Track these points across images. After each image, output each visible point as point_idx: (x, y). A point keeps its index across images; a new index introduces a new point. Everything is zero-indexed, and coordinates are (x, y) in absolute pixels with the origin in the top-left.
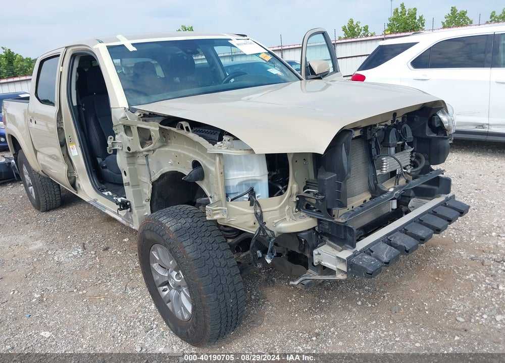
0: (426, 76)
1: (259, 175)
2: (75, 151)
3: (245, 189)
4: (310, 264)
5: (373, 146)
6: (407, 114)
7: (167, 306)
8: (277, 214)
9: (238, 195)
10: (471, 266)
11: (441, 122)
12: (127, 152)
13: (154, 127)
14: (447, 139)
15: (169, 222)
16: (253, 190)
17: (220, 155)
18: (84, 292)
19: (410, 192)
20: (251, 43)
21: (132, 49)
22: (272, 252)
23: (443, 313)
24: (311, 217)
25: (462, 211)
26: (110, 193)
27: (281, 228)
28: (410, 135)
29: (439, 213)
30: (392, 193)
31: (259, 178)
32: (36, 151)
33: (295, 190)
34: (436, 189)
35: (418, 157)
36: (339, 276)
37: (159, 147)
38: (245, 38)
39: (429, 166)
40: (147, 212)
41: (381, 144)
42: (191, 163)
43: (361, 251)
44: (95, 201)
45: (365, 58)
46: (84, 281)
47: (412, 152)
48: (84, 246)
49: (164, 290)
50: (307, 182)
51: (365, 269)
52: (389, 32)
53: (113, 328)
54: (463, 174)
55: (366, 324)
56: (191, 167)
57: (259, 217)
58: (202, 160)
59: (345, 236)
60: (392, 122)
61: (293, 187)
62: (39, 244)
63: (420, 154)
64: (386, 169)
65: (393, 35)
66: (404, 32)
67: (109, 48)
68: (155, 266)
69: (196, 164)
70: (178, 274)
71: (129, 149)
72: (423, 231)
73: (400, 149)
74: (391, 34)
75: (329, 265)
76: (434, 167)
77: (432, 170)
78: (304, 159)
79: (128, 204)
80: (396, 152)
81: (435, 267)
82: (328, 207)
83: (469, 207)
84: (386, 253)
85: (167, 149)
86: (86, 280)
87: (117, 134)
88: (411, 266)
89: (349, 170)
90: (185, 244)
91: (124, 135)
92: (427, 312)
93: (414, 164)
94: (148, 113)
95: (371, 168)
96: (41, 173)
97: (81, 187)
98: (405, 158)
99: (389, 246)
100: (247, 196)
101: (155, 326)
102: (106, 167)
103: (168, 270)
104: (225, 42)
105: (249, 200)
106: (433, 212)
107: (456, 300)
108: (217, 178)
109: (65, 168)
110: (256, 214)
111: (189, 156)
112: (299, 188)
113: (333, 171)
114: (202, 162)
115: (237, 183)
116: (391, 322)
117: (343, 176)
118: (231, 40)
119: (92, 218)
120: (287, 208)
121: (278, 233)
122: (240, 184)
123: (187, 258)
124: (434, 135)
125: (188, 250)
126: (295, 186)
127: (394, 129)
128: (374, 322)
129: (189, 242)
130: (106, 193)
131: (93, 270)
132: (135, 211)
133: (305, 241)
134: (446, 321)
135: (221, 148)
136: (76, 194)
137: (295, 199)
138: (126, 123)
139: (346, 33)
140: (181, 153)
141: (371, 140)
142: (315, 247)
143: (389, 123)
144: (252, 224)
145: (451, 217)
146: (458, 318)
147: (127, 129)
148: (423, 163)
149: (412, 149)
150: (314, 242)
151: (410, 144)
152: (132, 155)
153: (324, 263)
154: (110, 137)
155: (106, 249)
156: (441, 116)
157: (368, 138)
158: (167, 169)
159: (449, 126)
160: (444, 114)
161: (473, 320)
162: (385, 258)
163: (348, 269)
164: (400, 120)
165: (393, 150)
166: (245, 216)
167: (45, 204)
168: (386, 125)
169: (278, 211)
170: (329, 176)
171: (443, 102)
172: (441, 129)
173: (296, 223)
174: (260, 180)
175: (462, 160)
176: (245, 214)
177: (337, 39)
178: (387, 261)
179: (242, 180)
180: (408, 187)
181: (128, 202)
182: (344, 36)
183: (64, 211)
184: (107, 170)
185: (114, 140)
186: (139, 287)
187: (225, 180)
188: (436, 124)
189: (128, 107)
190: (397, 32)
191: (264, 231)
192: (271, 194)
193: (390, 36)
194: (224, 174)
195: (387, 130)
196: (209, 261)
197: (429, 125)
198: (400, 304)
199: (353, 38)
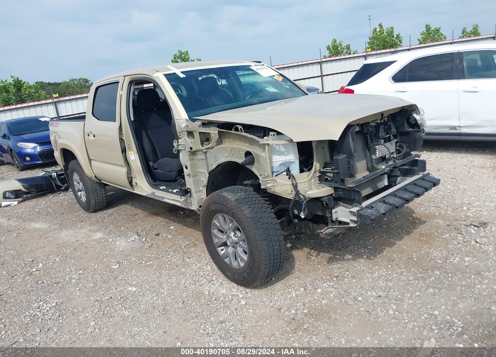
0: (405, 88)
1: (292, 158)
2: (134, 156)
3: (284, 168)
4: (329, 221)
5: (369, 138)
6: (391, 115)
7: (225, 262)
8: (306, 185)
9: (279, 172)
10: (447, 230)
11: (415, 120)
12: (189, 151)
13: (214, 132)
14: (420, 131)
15: (230, 195)
16: (289, 169)
17: (268, 144)
18: (151, 263)
19: (397, 173)
20: (266, 68)
21: (182, 76)
22: (304, 210)
23: (427, 259)
24: (329, 186)
25: (435, 183)
26: (164, 187)
27: (309, 194)
28: (394, 130)
29: (418, 184)
30: (384, 169)
31: (293, 160)
32: (90, 160)
33: (318, 168)
34: (415, 169)
35: (401, 147)
36: (352, 225)
37: (216, 146)
38: (261, 64)
39: (410, 152)
40: (203, 195)
41: (374, 136)
42: (243, 154)
43: (365, 207)
44: (153, 194)
45: (354, 74)
46: (148, 256)
47: (396, 143)
48: (138, 234)
49: (222, 250)
50: (325, 163)
51: (369, 217)
52: (370, 50)
53: (183, 282)
54: (441, 168)
55: (371, 268)
56: (244, 156)
57: (295, 186)
58: (253, 150)
59: (354, 197)
60: (381, 120)
61: (317, 166)
62: (99, 235)
63: (402, 144)
64: (378, 154)
65: (374, 52)
66: (383, 49)
67: (166, 75)
68: (215, 231)
69: (248, 154)
70: (235, 234)
71: (191, 148)
72: (407, 195)
73: (388, 140)
74: (371, 51)
75: (344, 219)
76: (413, 153)
77: (411, 155)
78: (323, 147)
79: (189, 190)
80: (385, 142)
81: (420, 232)
82: (342, 178)
83: (440, 180)
84: (382, 208)
85: (223, 146)
86: (149, 255)
87: (180, 138)
88: (402, 232)
89: (355, 151)
90: (243, 208)
91: (187, 139)
92: (415, 259)
93: (398, 152)
94: (207, 122)
95: (368, 153)
96: (94, 178)
97: (138, 184)
98: (392, 146)
99: (384, 204)
100: (285, 173)
101: (214, 279)
102: (157, 169)
103: (226, 233)
104: (247, 68)
105: (287, 175)
106: (414, 183)
107: (436, 251)
108: (266, 160)
109: (124, 170)
110: (293, 184)
111: (243, 149)
112: (321, 167)
113: (344, 153)
114: (253, 152)
115: (278, 164)
116: (389, 266)
117: (350, 156)
118: (251, 66)
119: (137, 214)
120: (313, 180)
121: (308, 198)
122: (281, 165)
123: (246, 217)
124: (412, 129)
125: (246, 212)
126: (318, 165)
127: (382, 126)
128: (377, 267)
129: (246, 207)
130: (161, 188)
131: (153, 249)
132: (194, 195)
133: (326, 204)
134: (429, 263)
135: (269, 140)
136: (132, 191)
137: (318, 174)
138: (190, 130)
139: (331, 52)
140: (235, 147)
141: (366, 134)
142: (333, 208)
143: (379, 121)
144: (290, 192)
145: (427, 187)
146: (437, 261)
147: (190, 134)
148: (405, 150)
149: (396, 140)
150: (333, 205)
151: (395, 137)
152: (193, 153)
153: (340, 219)
154: (175, 141)
155: (158, 235)
156: (415, 115)
157: (365, 132)
158: (222, 160)
159: (421, 123)
160: (417, 114)
161: (448, 261)
162: (383, 211)
163: (358, 218)
164: (386, 119)
165: (382, 141)
166: (285, 187)
167: (94, 205)
168: (376, 123)
169: (307, 183)
170: (342, 157)
171: (416, 105)
172: (416, 125)
173: (319, 190)
174: (294, 162)
175: (441, 158)
176: (285, 185)
177: (322, 57)
178: (384, 212)
179: (281, 162)
180: (395, 165)
181: (188, 188)
182: (329, 55)
183: (110, 211)
184: (159, 171)
185: (178, 143)
186: (193, 257)
187: (271, 162)
188: (412, 121)
189: (188, 118)
190: (377, 50)
191: (299, 196)
192: (302, 171)
193: (371, 53)
194: (271, 159)
195: (377, 127)
196: (261, 219)
197: (407, 123)
198: (395, 256)
199: (337, 56)
